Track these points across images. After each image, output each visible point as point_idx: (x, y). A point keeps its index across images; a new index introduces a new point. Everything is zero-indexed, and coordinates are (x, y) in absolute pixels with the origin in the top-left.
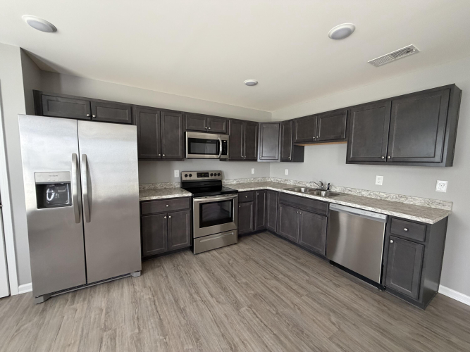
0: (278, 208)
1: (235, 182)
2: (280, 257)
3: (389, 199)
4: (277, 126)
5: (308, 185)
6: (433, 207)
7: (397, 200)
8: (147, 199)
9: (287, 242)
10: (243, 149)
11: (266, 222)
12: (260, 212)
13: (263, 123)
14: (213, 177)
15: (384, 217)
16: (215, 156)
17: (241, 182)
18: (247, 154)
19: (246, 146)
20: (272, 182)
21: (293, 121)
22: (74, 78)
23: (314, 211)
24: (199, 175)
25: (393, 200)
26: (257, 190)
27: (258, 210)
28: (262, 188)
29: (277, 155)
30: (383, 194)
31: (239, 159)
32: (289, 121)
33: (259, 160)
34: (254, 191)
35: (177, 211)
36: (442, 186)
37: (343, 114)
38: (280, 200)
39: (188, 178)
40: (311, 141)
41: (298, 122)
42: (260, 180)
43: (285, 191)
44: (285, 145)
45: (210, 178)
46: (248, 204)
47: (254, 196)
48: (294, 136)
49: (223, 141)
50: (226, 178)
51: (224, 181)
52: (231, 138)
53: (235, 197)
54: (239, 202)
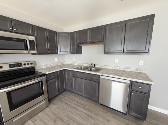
0: (72, 79)
1: (45, 67)
2: (76, 108)
3: (121, 69)
4: (67, 35)
5: (85, 65)
6: (138, 72)
7: (124, 70)
9: (77, 95)
10: (48, 47)
11: (66, 87)
12: (62, 82)
13: (59, 33)
14: (27, 66)
15: (129, 82)
16: (24, 51)
17: (49, 66)
18: (51, 50)
19: (50, 45)
20: (67, 64)
21: (76, 32)
23: (91, 80)
25: (122, 70)
26: (59, 71)
27: (61, 82)
28: (62, 69)
29: (69, 50)
30: (118, 67)
31: (46, 53)
32: (74, 32)
33: (59, 53)
34: (57, 72)
36: (141, 63)
37: (101, 29)
38: (73, 75)
40: (86, 43)
41: (78, 33)
42: (60, 64)
43: (75, 70)
44: (72, 45)
46: (54, 80)
47: (57, 74)
48: (77, 41)
49: (30, 41)
50: (38, 65)
51: (37, 67)
52: (37, 38)
53: (44, 78)
54: (47, 82)
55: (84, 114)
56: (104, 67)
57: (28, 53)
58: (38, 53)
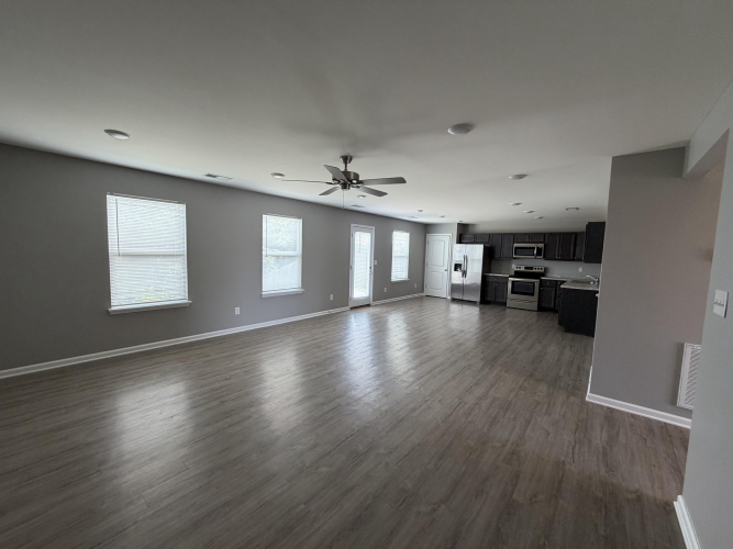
8: (490, 275)
14: (537, 270)
22: (473, 225)
24: (526, 268)
34: (557, 281)
35: (501, 283)
39: (518, 269)
45: (534, 270)
47: (556, 284)
49: (538, 248)
50: (549, 271)
51: (548, 273)
52: (547, 245)
53: (537, 281)
54: (541, 285)
57: (536, 258)
58: (545, 258)
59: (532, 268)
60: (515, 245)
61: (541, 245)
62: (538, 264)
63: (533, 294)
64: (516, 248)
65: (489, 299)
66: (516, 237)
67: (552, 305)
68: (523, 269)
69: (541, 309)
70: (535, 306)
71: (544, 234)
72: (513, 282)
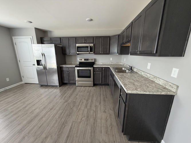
4: (117, 37)
6: (167, 87)
7: (153, 80)
8: (62, 66)
10: (101, 49)
11: (109, 82)
14: (91, 61)
17: (105, 63)
18: (103, 51)
19: (103, 48)
22: (50, 32)
24: (85, 60)
25: (151, 79)
29: (117, 51)
31: (99, 54)
34: (102, 68)
35: (71, 71)
37: (131, 25)
39: (81, 61)
41: (122, 33)
42: (115, 63)
44: (119, 46)
45: (89, 61)
46: (99, 72)
49: (90, 47)
50: (97, 61)
51: (96, 63)
52: (95, 45)
53: (91, 68)
54: (94, 71)
55: (100, 100)
56: (138, 72)
57: (89, 53)
58: (95, 53)
59: (88, 60)
60: (77, 45)
61: (92, 45)
62: (91, 57)
63: (90, 77)
64: (78, 47)
65: (65, 82)
66: (77, 39)
67: (101, 82)
68: (83, 61)
69: (95, 85)
70: (91, 83)
71: (93, 37)
72: (78, 70)
